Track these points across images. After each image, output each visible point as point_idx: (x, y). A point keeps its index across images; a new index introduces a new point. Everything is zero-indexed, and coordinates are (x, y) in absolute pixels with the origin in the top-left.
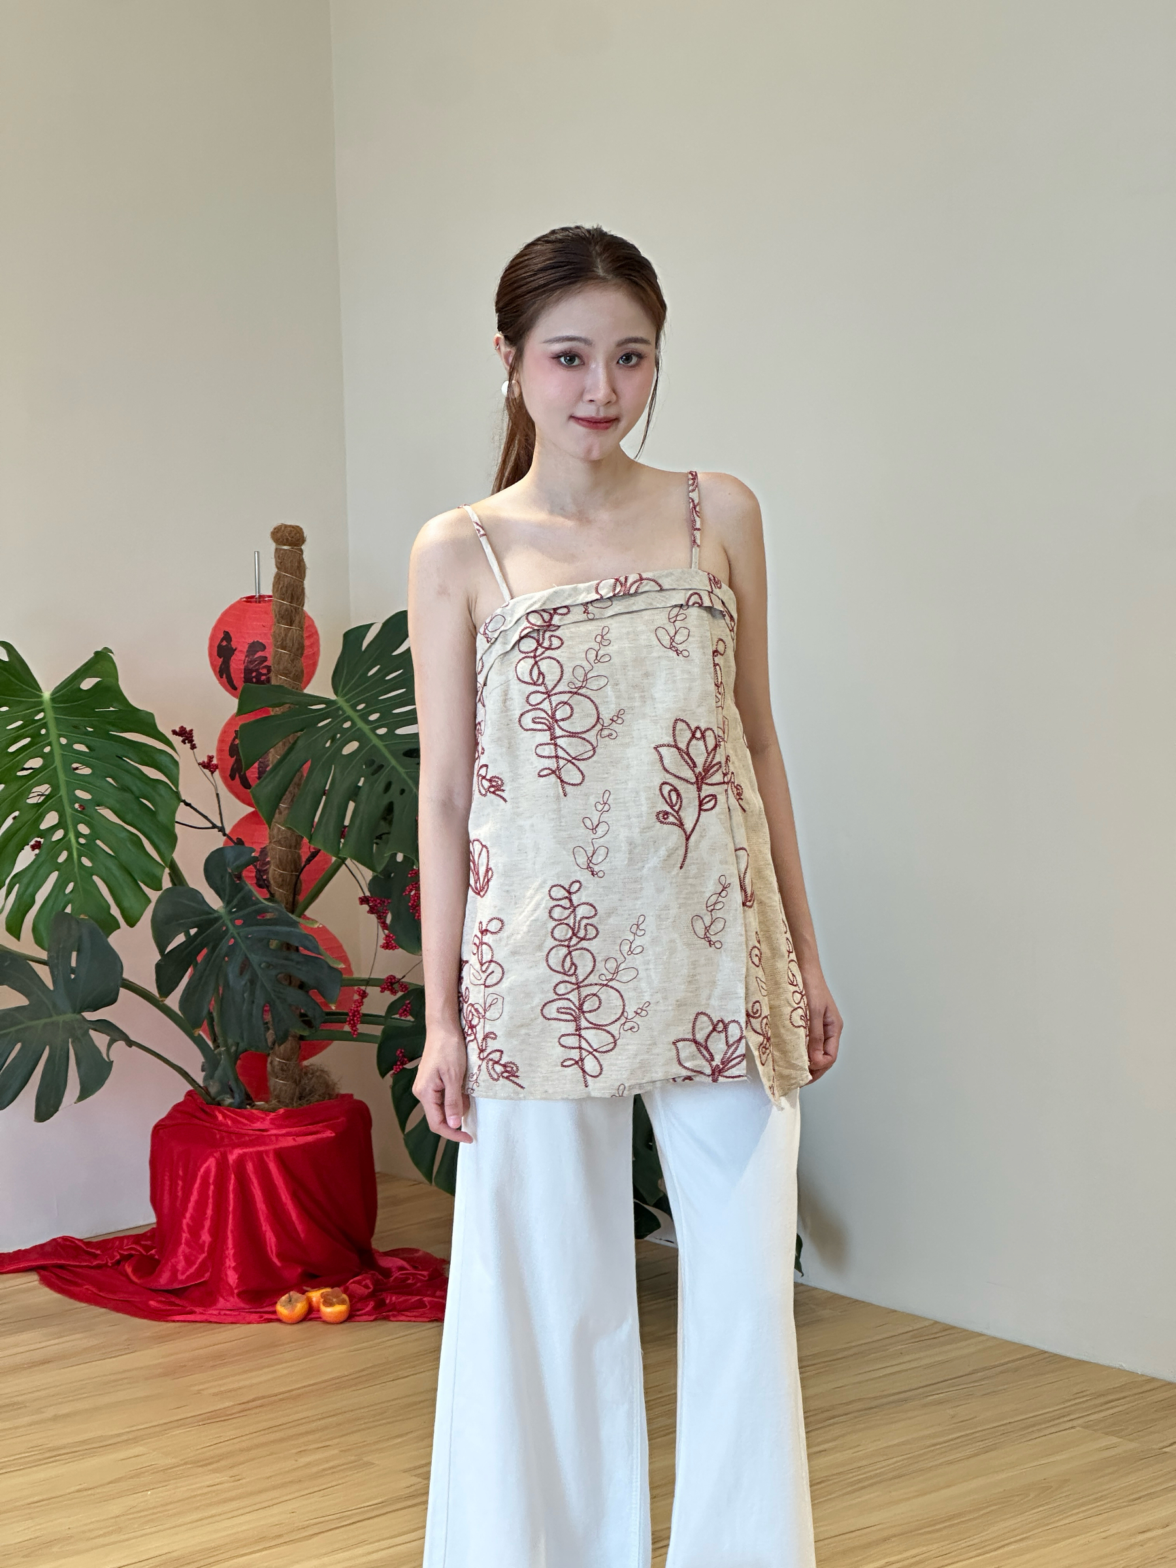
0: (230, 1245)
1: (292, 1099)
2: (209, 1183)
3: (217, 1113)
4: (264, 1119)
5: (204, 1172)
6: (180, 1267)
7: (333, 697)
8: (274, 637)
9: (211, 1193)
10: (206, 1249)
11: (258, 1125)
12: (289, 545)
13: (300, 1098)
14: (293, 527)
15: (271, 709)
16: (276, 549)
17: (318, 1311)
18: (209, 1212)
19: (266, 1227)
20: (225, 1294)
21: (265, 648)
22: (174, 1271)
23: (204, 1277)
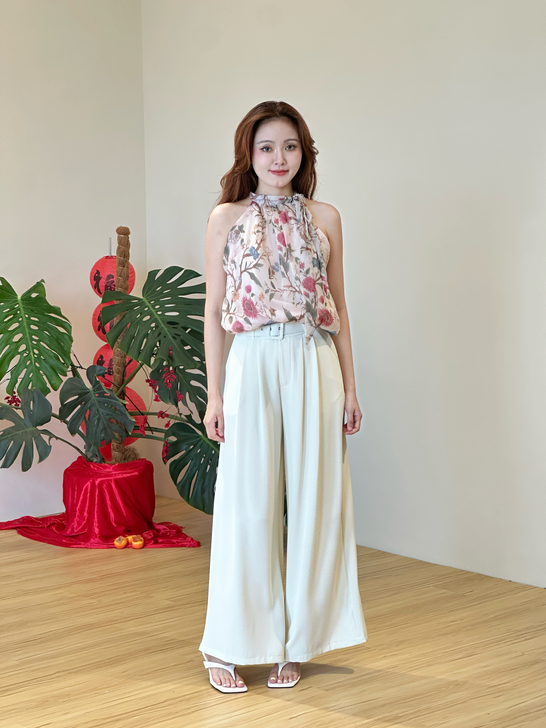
0: (96, 517)
1: (121, 460)
2: (88, 493)
3: (91, 465)
4: (110, 468)
5: (86, 488)
6: (75, 527)
7: (142, 297)
8: (117, 272)
9: (88, 496)
10: (86, 519)
11: (108, 470)
12: (124, 235)
13: (124, 460)
14: (125, 228)
15: (115, 301)
16: (118, 237)
17: (131, 544)
18: (87, 504)
19: (110, 510)
20: (93, 537)
21: (113, 277)
22: (73, 528)
23: (85, 530)
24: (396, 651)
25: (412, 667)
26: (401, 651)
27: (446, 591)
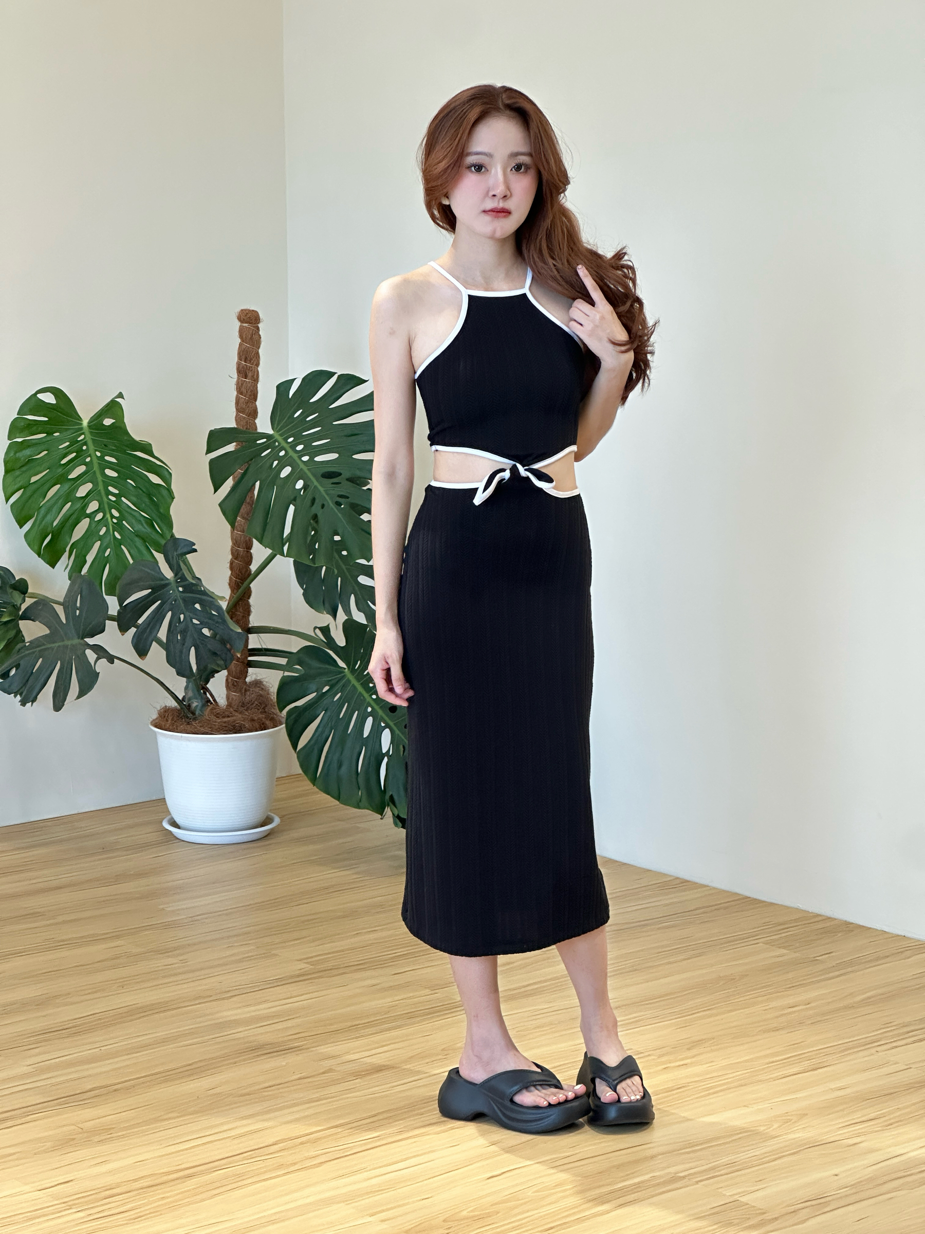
7: (271, 432)
12: (249, 324)
14: (252, 311)
16: (240, 327)
24: (687, 1058)
25: (711, 1088)
26: (694, 1060)
27: (785, 951)
